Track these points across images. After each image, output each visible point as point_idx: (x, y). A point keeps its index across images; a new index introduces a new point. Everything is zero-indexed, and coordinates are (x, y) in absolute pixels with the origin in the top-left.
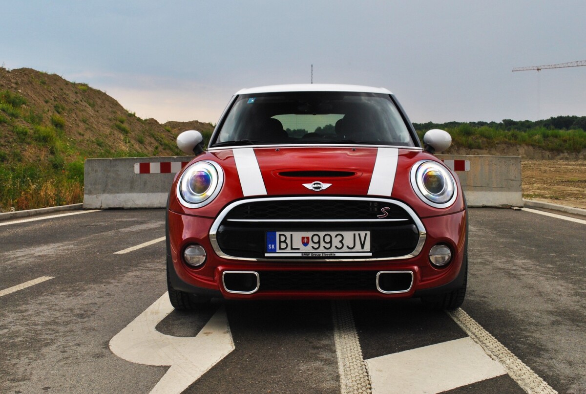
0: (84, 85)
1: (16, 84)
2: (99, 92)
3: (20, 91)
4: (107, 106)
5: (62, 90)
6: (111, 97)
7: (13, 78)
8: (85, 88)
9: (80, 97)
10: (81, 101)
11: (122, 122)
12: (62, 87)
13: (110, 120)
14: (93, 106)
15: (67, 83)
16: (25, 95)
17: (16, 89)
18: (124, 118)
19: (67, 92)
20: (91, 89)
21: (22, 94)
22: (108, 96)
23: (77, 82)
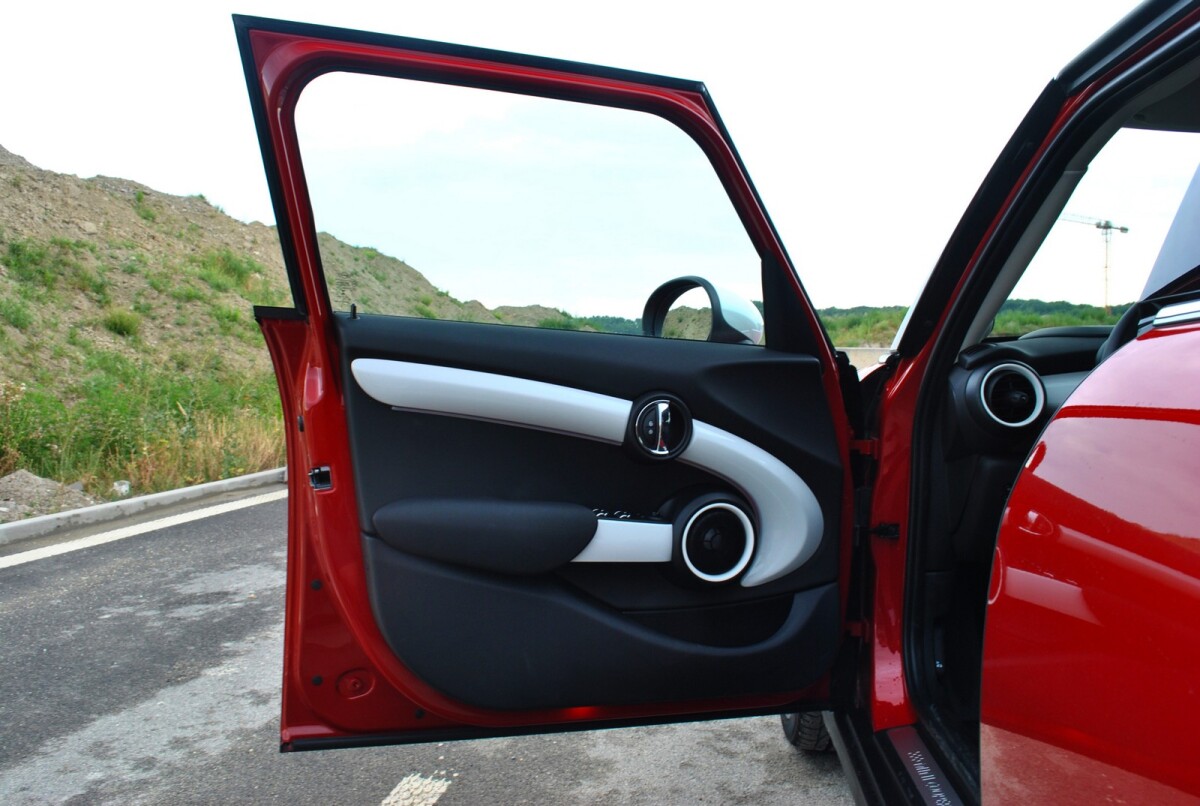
0: (372, 250)
1: (254, 242)
2: (394, 260)
3: (257, 253)
4: (404, 280)
5: (333, 254)
6: (412, 269)
7: (250, 234)
8: (372, 253)
9: (363, 266)
10: (363, 271)
11: (427, 303)
12: (333, 251)
13: (408, 300)
14: (381, 279)
15: (342, 245)
16: (265, 261)
17: (251, 249)
18: (430, 296)
19: (341, 258)
20: (381, 256)
21: (261, 258)
22: (408, 267)
23: (361, 246)
